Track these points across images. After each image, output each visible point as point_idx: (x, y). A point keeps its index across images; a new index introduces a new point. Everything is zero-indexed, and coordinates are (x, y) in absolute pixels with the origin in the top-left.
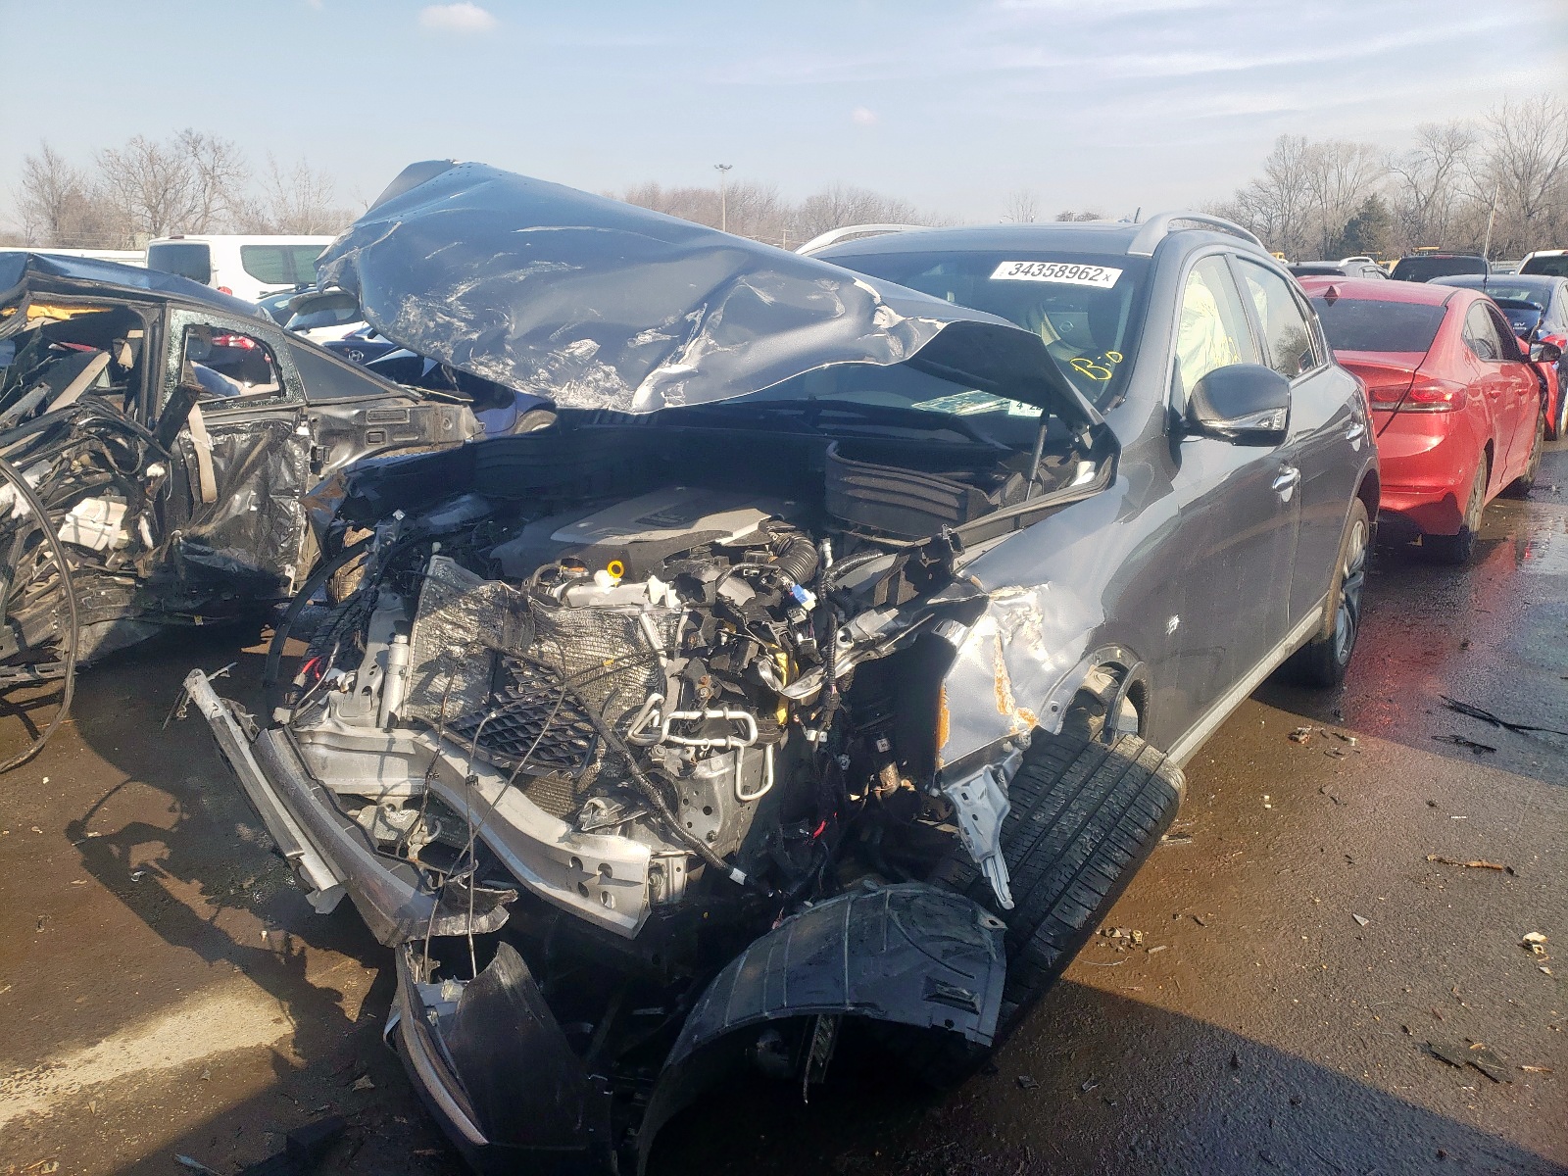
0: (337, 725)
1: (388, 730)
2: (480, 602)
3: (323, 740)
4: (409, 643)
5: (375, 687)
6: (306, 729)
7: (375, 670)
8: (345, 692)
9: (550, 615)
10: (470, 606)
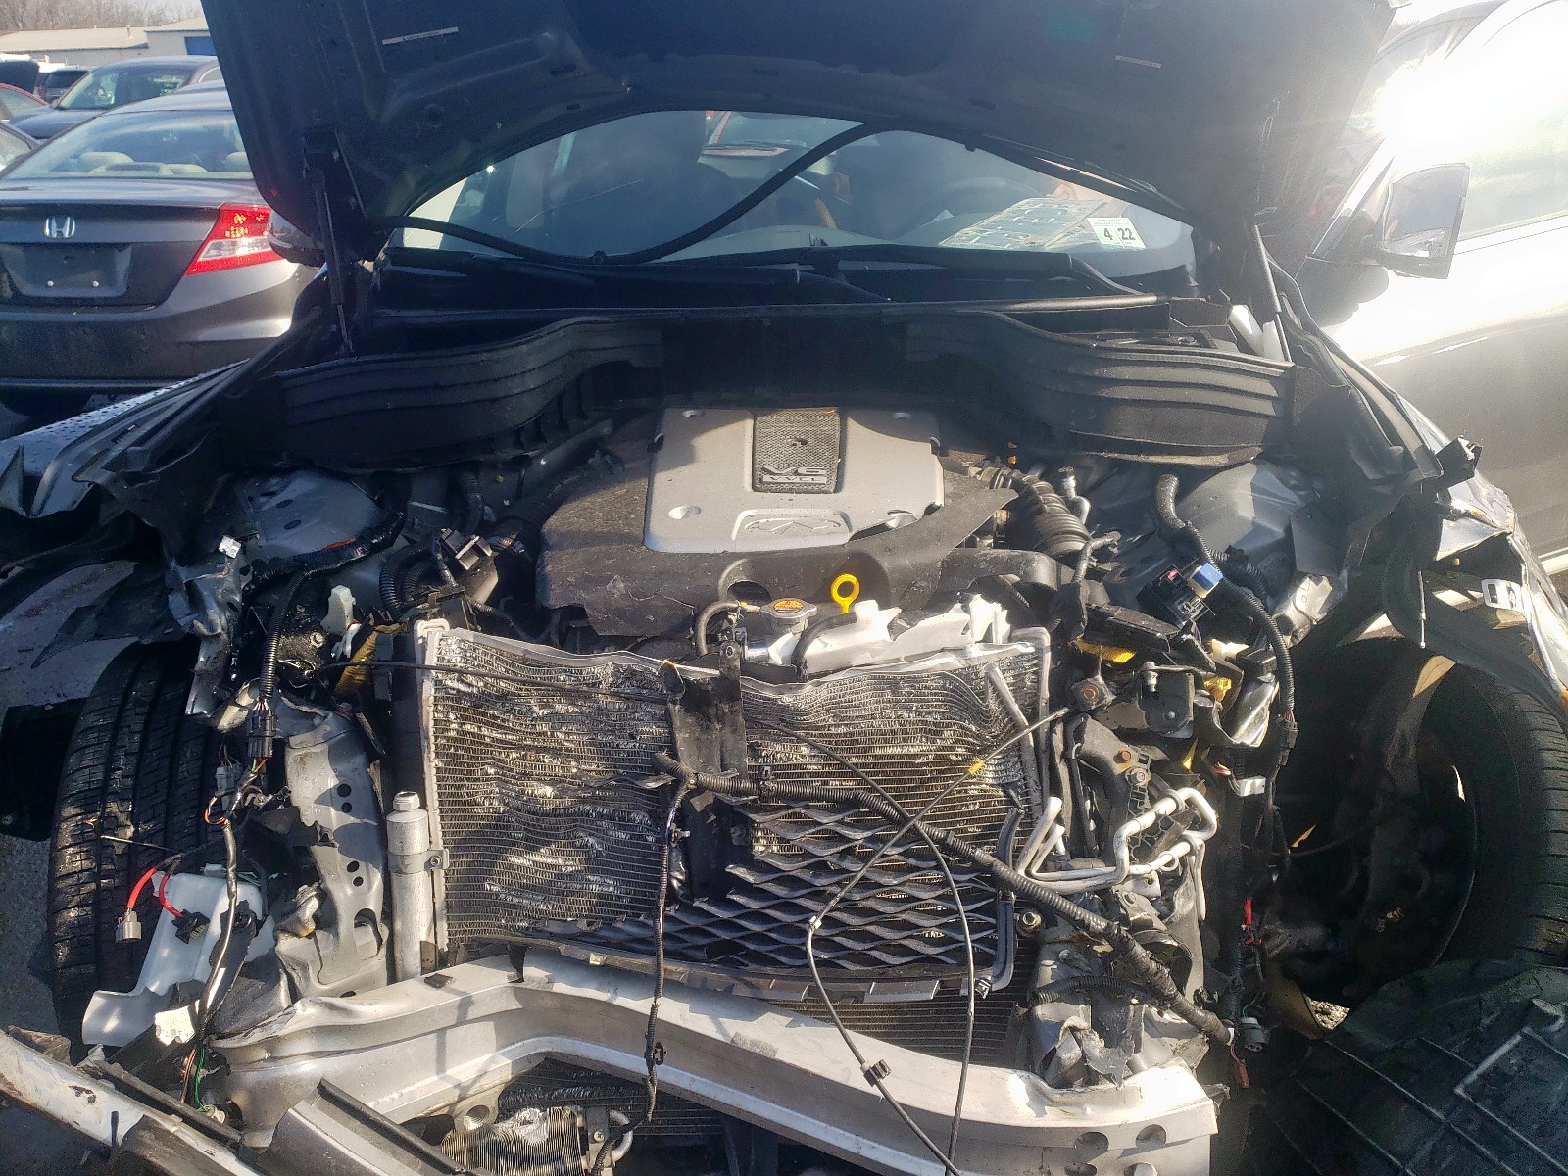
0: (332, 1007)
1: (437, 982)
2: (587, 697)
3: (305, 1045)
4: (424, 805)
5: (374, 904)
6: (257, 1035)
7: (360, 873)
8: (311, 935)
9: (787, 699)
10: (561, 708)
